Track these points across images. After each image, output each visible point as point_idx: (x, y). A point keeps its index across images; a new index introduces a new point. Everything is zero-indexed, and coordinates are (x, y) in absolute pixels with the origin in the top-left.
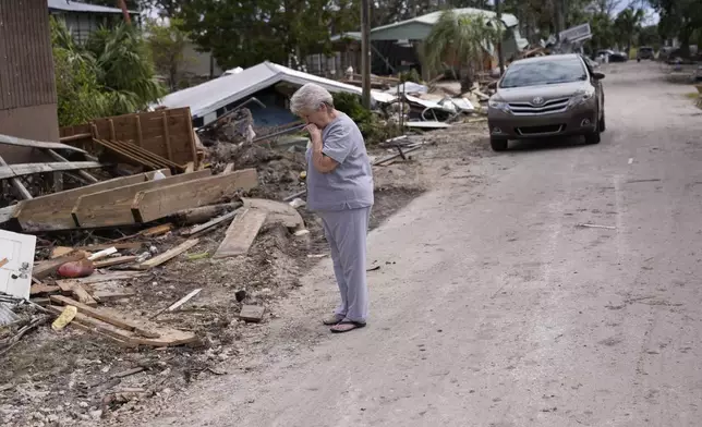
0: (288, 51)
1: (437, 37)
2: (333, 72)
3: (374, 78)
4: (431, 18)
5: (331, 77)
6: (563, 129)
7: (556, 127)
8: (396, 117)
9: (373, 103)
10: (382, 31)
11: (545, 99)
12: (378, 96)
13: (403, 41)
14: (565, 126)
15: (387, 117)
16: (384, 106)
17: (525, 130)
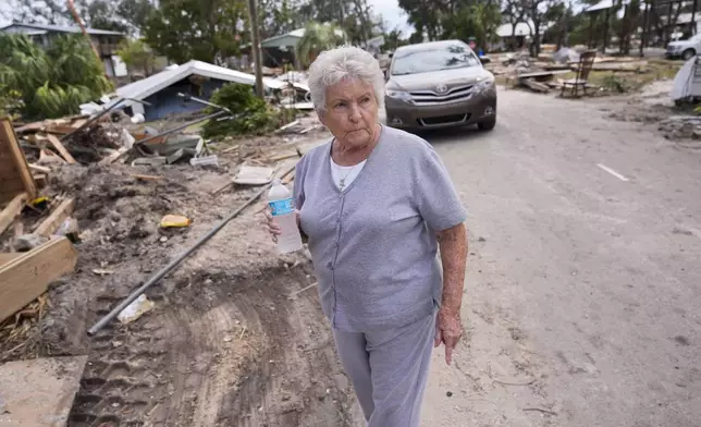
0: (214, 55)
1: (305, 42)
2: (243, 67)
3: (265, 70)
4: (299, 33)
5: (242, 71)
6: (468, 119)
7: (461, 117)
8: (287, 100)
9: (267, 90)
10: (270, 42)
11: (449, 87)
12: (269, 83)
13: (283, 48)
14: (469, 115)
15: (278, 101)
16: (277, 91)
17: (428, 121)
